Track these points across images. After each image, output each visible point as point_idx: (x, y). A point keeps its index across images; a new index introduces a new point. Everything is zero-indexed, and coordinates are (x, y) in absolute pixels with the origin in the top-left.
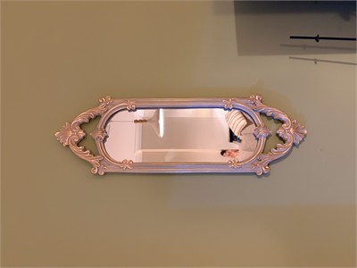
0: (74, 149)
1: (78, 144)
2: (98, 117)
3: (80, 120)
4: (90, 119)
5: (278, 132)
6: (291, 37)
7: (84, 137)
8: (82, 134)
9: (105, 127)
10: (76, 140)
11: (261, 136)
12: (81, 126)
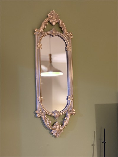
0: (47, 20)
1: (49, 22)
2: (62, 32)
3: (61, 23)
4: (61, 28)
5: (57, 122)
6: (104, 129)
7: (52, 25)
8: (54, 24)
9: (57, 35)
10: (51, 21)
11: (55, 113)
12: (58, 24)
